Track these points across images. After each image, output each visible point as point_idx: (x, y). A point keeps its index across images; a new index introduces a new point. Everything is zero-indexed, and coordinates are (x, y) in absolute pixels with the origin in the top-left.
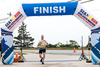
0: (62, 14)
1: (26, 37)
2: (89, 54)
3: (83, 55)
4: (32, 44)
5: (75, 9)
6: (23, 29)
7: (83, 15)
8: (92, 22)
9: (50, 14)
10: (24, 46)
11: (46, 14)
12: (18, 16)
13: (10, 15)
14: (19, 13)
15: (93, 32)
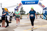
0: (34, 4)
1: (23, 11)
2: (43, 16)
3: (41, 17)
4: (25, 13)
5: (38, 2)
6: (22, 8)
7: (40, 4)
8: (43, 6)
9: (30, 4)
10: (22, 14)
11: (29, 4)
12: (20, 5)
13: (18, 4)
14: (20, 3)
15: (44, 9)
